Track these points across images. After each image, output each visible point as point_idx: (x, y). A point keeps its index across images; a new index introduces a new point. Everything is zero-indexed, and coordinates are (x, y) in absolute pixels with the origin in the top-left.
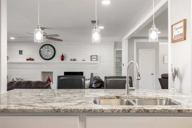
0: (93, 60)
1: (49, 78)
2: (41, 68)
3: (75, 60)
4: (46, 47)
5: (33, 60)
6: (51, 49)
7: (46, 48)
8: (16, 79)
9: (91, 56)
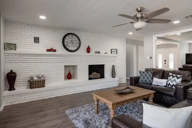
0: (113, 53)
1: (69, 73)
2: (65, 61)
3: (99, 53)
4: (70, 36)
5: (55, 51)
6: (76, 40)
7: (70, 38)
8: (36, 77)
9: (111, 49)
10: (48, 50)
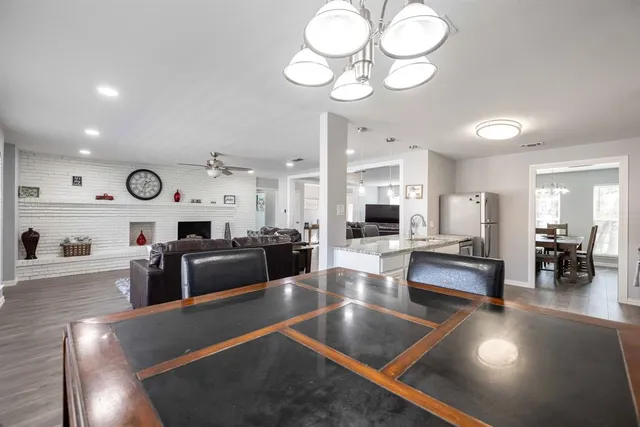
0: (228, 202)
1: (142, 235)
2: (132, 215)
3: (198, 201)
4: (143, 174)
5: (111, 198)
6: (153, 180)
7: (141, 178)
8: (75, 238)
9: (225, 196)
10: (99, 198)
